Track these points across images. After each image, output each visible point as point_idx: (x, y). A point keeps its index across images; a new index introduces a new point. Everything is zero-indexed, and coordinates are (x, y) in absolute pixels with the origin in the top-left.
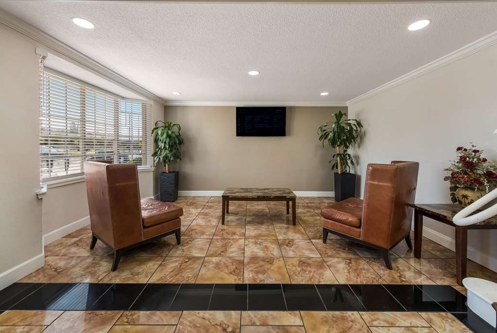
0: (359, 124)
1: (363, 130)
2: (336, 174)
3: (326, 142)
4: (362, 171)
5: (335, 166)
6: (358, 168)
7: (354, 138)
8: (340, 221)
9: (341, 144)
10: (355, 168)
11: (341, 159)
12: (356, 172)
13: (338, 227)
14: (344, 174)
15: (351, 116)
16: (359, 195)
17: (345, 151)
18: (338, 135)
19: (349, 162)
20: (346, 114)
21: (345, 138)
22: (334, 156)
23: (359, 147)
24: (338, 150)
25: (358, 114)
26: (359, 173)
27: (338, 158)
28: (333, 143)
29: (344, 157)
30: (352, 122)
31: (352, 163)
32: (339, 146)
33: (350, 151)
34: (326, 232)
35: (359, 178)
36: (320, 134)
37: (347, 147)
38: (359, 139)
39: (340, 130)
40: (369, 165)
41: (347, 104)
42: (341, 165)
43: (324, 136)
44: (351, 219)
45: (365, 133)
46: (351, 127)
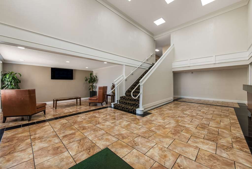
0: (96, 77)
1: (97, 79)
2: (90, 92)
3: (87, 82)
4: (97, 90)
5: (90, 89)
6: (96, 89)
7: (95, 81)
8: (93, 100)
9: (92, 82)
10: (95, 89)
11: (92, 87)
12: (96, 90)
13: (93, 101)
14: (93, 91)
15: (94, 74)
16: (97, 95)
17: (93, 84)
18: (91, 80)
19: (94, 87)
20: (93, 74)
21: (93, 80)
22: (90, 86)
23: (96, 83)
24: (91, 84)
25: (96, 74)
26: (96, 91)
27: (91, 87)
28: (90, 82)
29: (92, 86)
30: (94, 76)
31: (95, 88)
32: (91, 83)
33: (94, 84)
34: (90, 103)
35: (97, 92)
36: (85, 79)
37: (93, 83)
38: (96, 81)
39: (91, 78)
40: (99, 87)
41: (93, 70)
42: (92, 89)
43: (86, 80)
44: (95, 99)
45: (98, 80)
46: (94, 78)
